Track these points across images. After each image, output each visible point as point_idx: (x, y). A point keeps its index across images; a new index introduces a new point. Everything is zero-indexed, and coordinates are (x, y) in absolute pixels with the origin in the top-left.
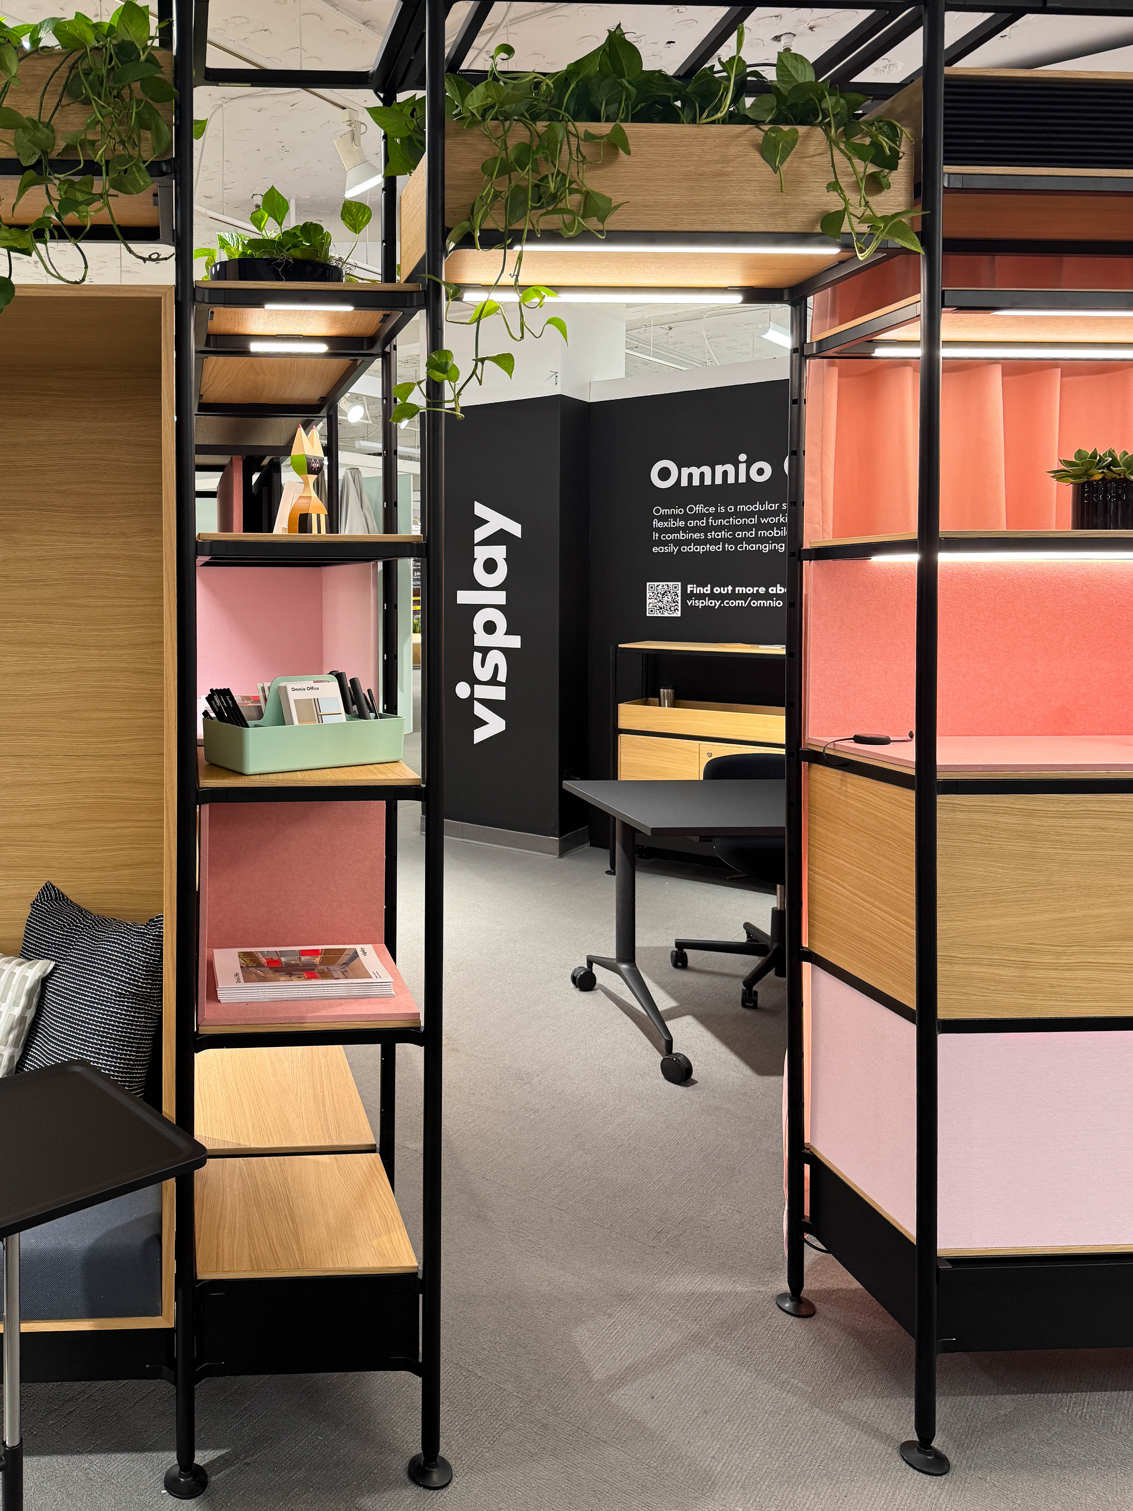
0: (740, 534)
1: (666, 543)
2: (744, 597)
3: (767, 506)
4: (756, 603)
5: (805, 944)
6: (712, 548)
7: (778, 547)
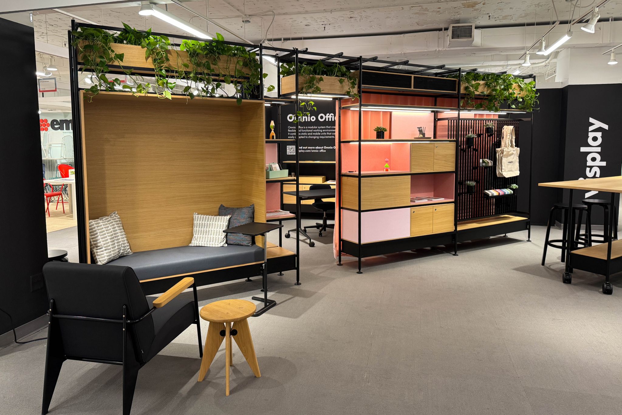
0: (309, 134)
1: (291, 136)
2: (310, 149)
3: (315, 127)
4: (313, 151)
5: (341, 206)
6: (303, 137)
7: (317, 137)
